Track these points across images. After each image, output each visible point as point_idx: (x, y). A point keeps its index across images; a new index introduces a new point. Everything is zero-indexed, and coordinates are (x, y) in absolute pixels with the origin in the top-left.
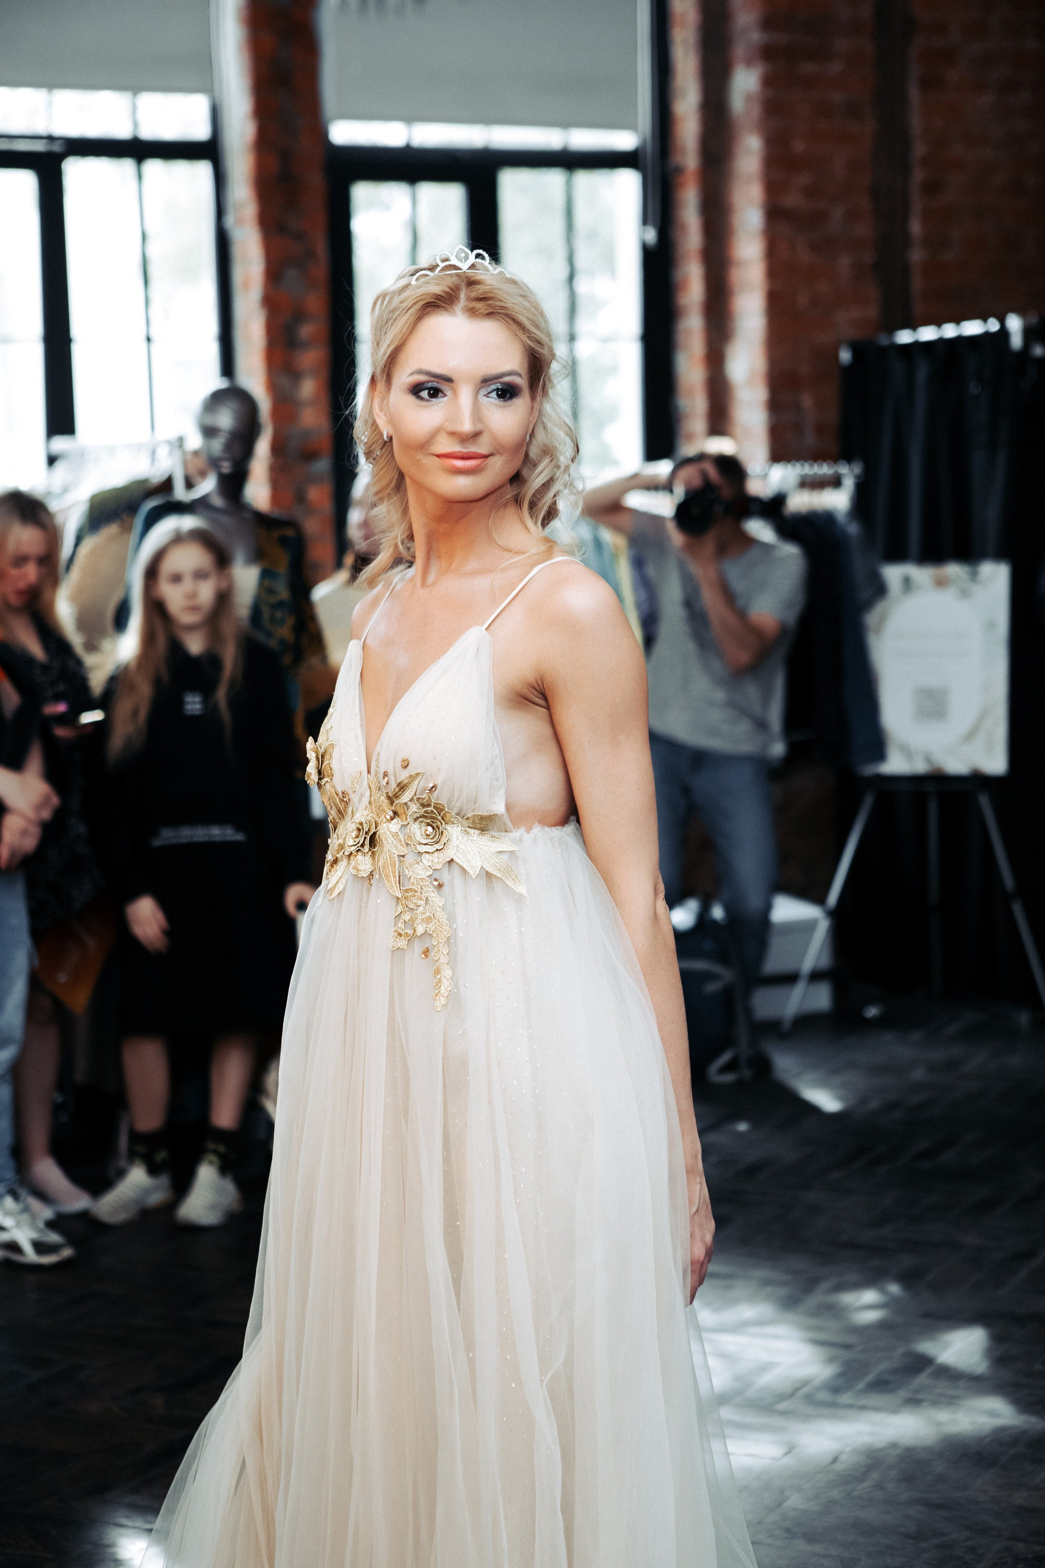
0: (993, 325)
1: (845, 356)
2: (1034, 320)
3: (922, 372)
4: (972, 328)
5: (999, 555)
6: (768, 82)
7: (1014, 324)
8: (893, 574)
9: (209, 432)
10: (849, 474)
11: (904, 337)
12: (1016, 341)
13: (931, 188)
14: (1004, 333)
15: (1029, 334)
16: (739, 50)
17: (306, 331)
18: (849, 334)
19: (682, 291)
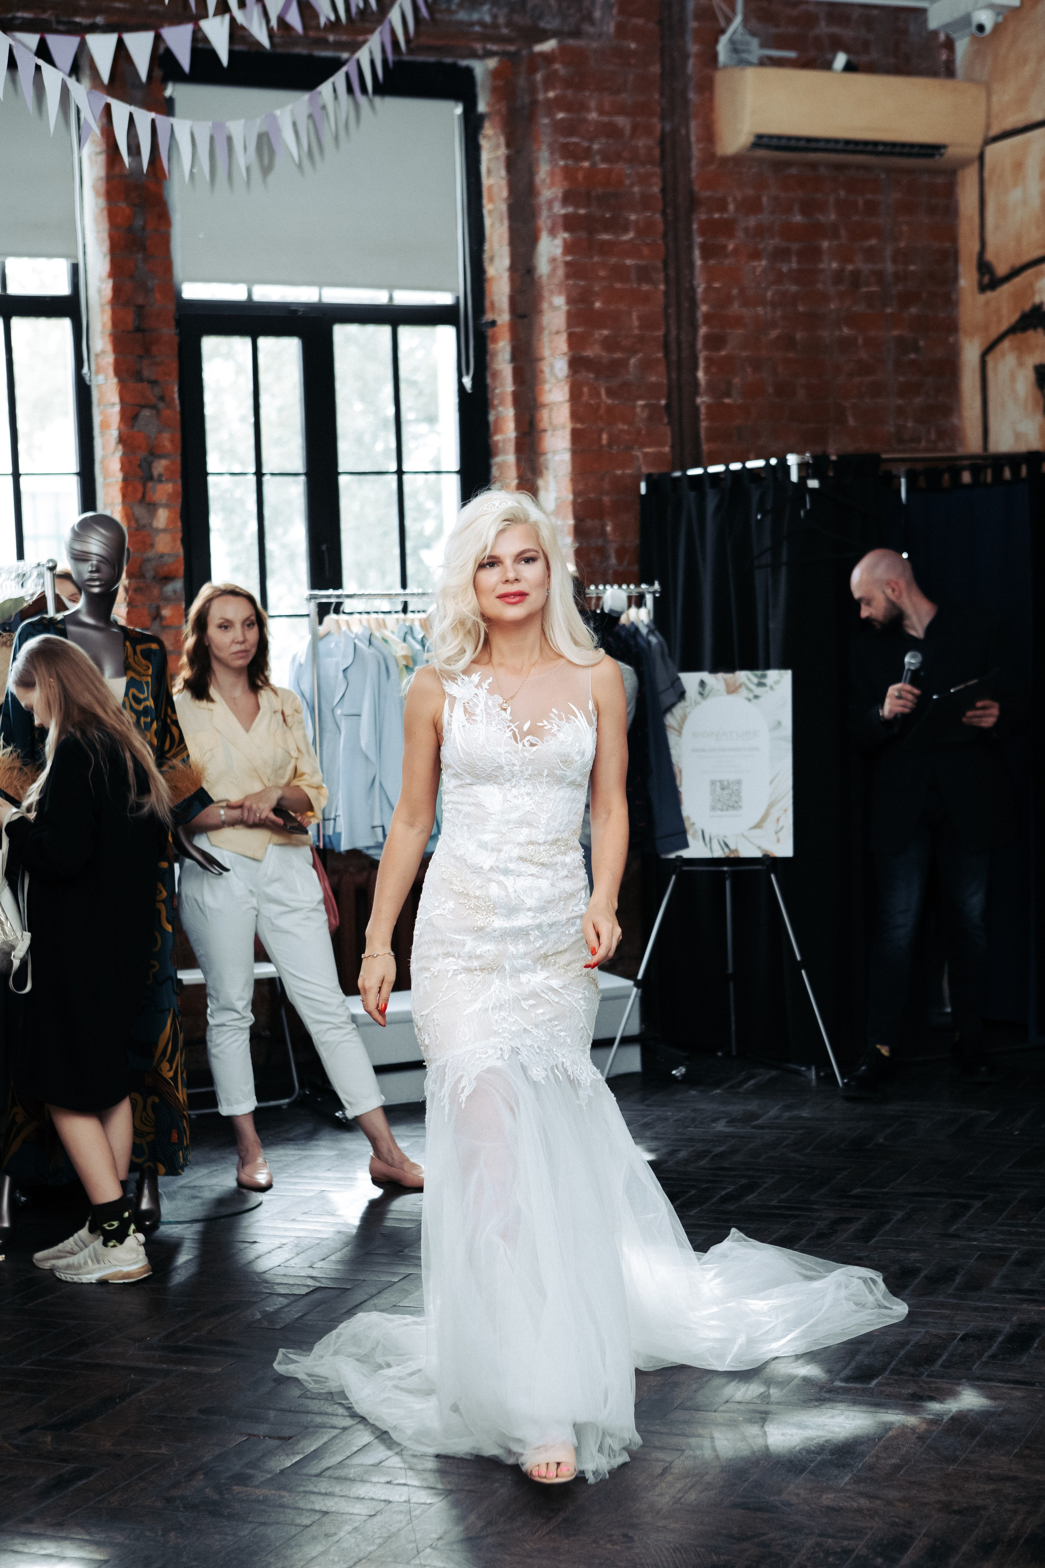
0: (775, 461)
1: (642, 489)
2: (808, 455)
3: (712, 502)
4: (755, 464)
5: (783, 666)
6: (568, 248)
8: (690, 680)
9: (79, 557)
10: (650, 591)
11: (694, 473)
12: (794, 477)
13: (715, 342)
14: (784, 467)
15: (801, 466)
16: (544, 221)
17: (160, 466)
18: (645, 470)
19: (498, 430)
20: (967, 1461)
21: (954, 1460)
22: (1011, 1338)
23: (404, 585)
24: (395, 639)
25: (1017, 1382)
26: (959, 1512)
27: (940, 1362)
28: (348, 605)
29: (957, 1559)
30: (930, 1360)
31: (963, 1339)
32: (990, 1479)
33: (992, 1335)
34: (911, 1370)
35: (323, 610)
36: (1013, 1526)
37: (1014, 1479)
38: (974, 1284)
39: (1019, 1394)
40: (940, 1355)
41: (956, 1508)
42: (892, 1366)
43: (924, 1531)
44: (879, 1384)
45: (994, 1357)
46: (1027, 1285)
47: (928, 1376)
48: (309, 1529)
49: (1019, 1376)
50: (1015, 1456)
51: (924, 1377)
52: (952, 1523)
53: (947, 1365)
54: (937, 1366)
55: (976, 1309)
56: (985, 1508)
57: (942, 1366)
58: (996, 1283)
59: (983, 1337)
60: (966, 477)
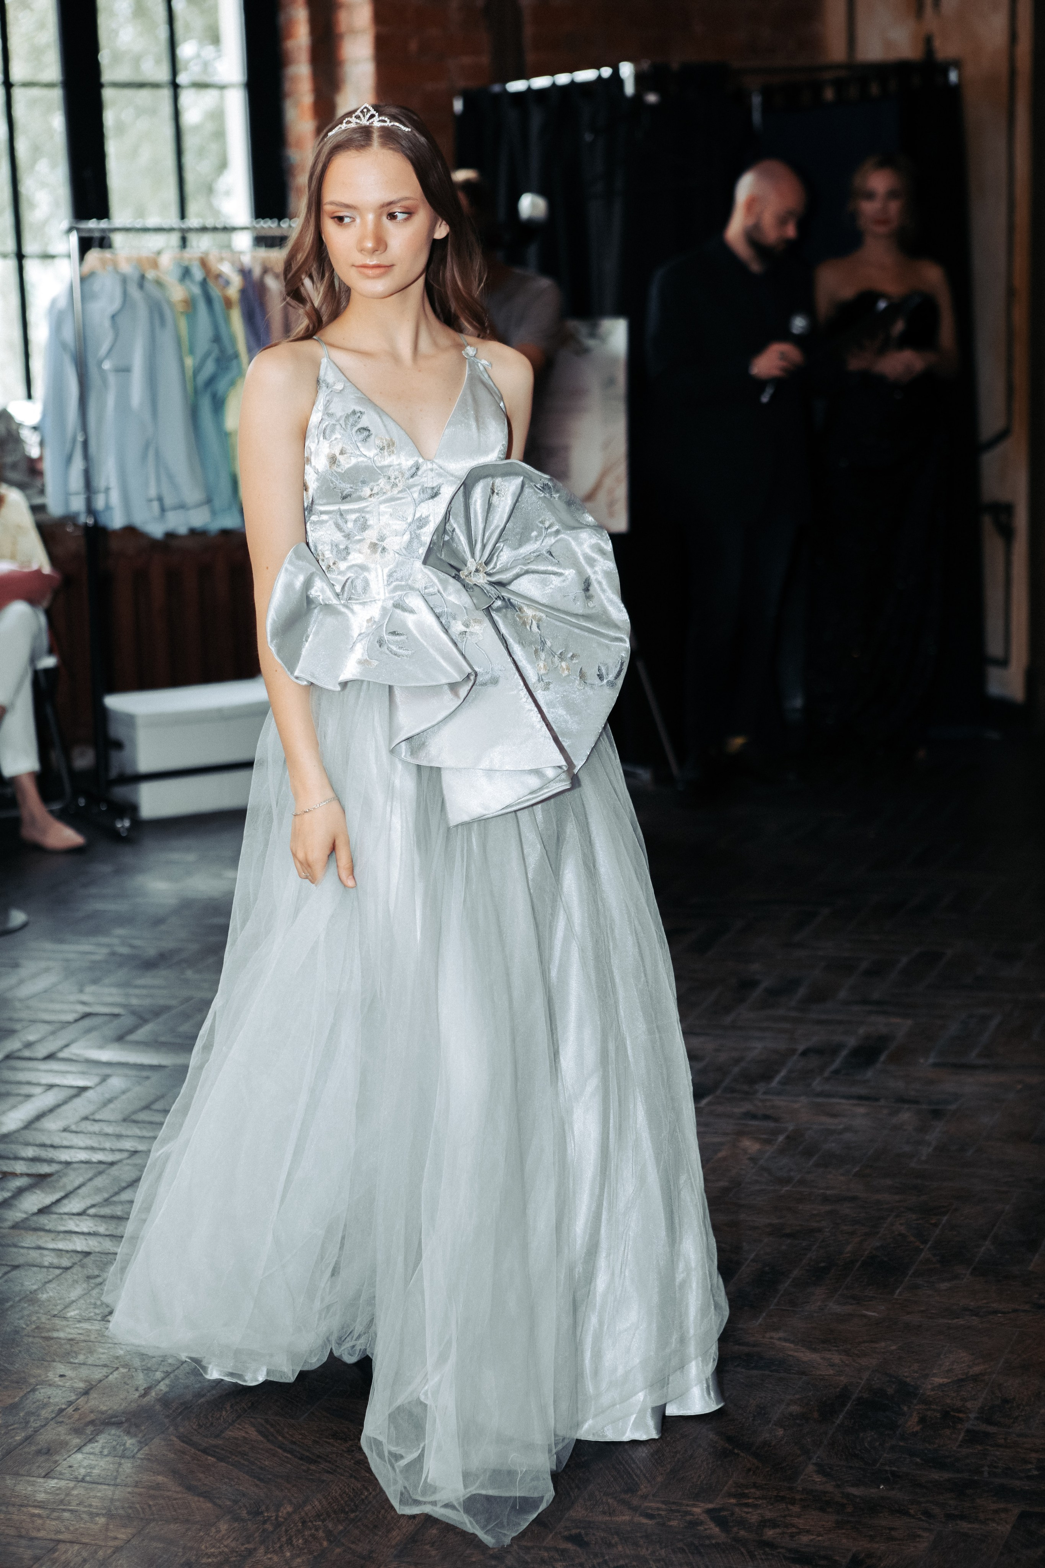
0: (606, 72)
1: (458, 105)
2: (646, 65)
3: (536, 120)
4: (586, 75)
5: (618, 312)
7: (627, 70)
11: (517, 86)
12: (629, 89)
14: (616, 78)
15: (639, 78)
18: (462, 84)
19: (289, 35)
20: (802, 1182)
21: (787, 1181)
22: (856, 1052)
23: (183, 215)
24: (171, 279)
25: (860, 1098)
26: (788, 1236)
27: (778, 1079)
28: (118, 239)
29: (786, 1285)
30: (767, 1077)
31: (804, 1054)
32: (826, 1199)
33: (834, 1050)
34: (745, 1088)
35: (85, 245)
36: (849, 1248)
37: (853, 1199)
38: (818, 996)
39: (861, 1110)
40: (777, 1072)
41: (788, 1231)
42: (724, 1084)
43: (752, 1256)
44: (709, 1104)
45: (836, 1072)
46: (876, 996)
47: (765, 1093)
48: (69, 1272)
49: (862, 1091)
50: (855, 1175)
51: (760, 1095)
52: (784, 1247)
53: (785, 1082)
54: (774, 1083)
55: (819, 1022)
56: (820, 1230)
57: (780, 1083)
58: (842, 994)
59: (826, 1051)
60: (829, 94)
